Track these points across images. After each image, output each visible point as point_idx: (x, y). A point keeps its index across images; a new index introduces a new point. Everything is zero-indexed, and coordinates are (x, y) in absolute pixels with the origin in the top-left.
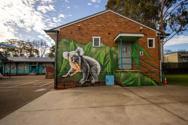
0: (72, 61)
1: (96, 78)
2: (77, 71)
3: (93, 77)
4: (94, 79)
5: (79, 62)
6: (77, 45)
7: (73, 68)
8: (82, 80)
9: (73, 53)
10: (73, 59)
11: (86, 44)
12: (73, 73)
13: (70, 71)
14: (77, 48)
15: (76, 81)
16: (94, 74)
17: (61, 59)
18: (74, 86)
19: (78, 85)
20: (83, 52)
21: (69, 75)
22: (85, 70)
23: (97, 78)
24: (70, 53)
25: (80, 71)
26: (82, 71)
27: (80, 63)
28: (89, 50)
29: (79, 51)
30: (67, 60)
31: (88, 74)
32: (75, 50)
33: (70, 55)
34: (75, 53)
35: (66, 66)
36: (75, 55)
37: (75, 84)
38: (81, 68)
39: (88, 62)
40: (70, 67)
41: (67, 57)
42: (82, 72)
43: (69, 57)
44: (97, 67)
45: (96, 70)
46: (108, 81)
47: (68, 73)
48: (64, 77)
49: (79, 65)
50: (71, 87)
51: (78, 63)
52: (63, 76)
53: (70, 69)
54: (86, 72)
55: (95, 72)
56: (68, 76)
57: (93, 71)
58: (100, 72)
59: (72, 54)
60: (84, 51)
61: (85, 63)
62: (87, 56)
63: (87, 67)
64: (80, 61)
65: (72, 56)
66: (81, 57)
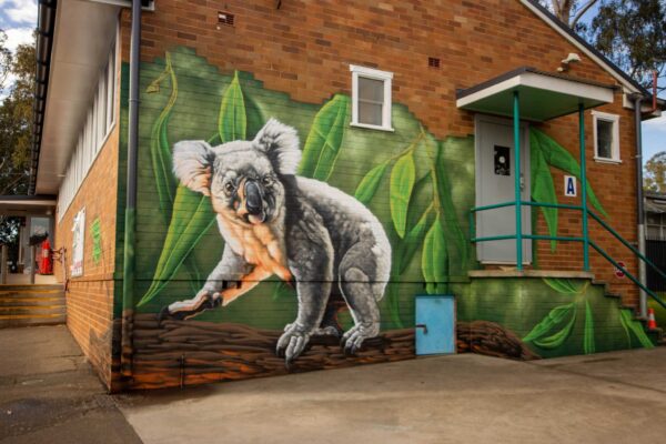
0: (232, 207)
1: (368, 314)
2: (262, 275)
3: (352, 312)
4: (357, 324)
5: (276, 213)
6: (261, 106)
7: (236, 255)
8: (289, 328)
9: (238, 154)
10: (240, 192)
11: (316, 107)
12: (239, 284)
13: (219, 272)
14: (261, 124)
15: (255, 337)
16: (360, 291)
17: (164, 186)
18: (244, 368)
19: (269, 360)
20: (299, 152)
21: (216, 295)
22: (309, 264)
23: (375, 314)
24: (217, 150)
25: (281, 274)
26: (295, 272)
27: (281, 220)
28: (329, 142)
29: (275, 146)
30: (200, 195)
31: (328, 290)
32: (250, 137)
33: (221, 167)
34: (254, 154)
35: (196, 234)
36: (251, 168)
37: (248, 357)
38: (290, 253)
39: (328, 216)
40: (221, 243)
41: (202, 178)
42: (293, 281)
43: (216, 178)
44: (376, 250)
45: (371, 267)
47: (209, 286)
48: (180, 315)
49: (275, 238)
50: (227, 380)
51: (267, 221)
52: (175, 307)
53: (220, 258)
56: (210, 303)
57: (351, 274)
59: (228, 158)
60: (302, 147)
61: (308, 221)
62: (321, 179)
63: (322, 246)
64: (279, 212)
65: (231, 175)
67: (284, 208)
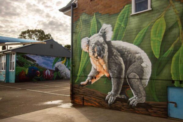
0: (94, 55)
1: (140, 92)
2: (101, 75)
3: (132, 91)
4: (135, 96)
5: (105, 55)
6: (101, 21)
7: (95, 69)
8: (109, 93)
10: (95, 50)
12: (95, 78)
13: (91, 74)
16: (136, 82)
18: (97, 104)
19: (103, 103)
20: (112, 32)
21: (90, 81)
22: (115, 71)
23: (143, 93)
24: (90, 39)
25: (107, 75)
26: (111, 74)
27: (107, 57)
28: (123, 25)
29: (105, 32)
30: (86, 52)
31: (122, 81)
32: (98, 32)
33: (91, 43)
34: (98, 37)
35: (86, 63)
36: (98, 41)
37: (98, 100)
38: (109, 68)
39: (122, 53)
40: (91, 65)
41: (87, 48)
43: (90, 47)
44: (143, 65)
45: (141, 72)
46: (176, 106)
47: (89, 78)
48: (83, 85)
49: (105, 63)
51: (103, 58)
52: (82, 83)
53: (91, 70)
54: (118, 78)
55: (138, 77)
56: (89, 83)
57: (132, 75)
58: (151, 79)
59: (93, 40)
60: (113, 30)
61: (115, 56)
62: (119, 40)
63: (120, 65)
64: (106, 54)
65: (93, 45)
66: (109, 43)
67: (107, 53)
